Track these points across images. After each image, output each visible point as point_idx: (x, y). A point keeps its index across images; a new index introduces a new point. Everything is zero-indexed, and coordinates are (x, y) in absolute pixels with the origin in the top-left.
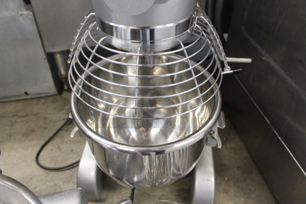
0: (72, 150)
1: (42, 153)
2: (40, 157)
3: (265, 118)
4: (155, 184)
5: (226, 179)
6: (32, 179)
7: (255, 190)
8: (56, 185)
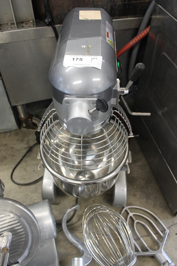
0: (34, 171)
1: (14, 174)
2: (13, 177)
4: (91, 195)
5: (135, 187)
6: (10, 191)
7: (153, 194)
8: (27, 195)
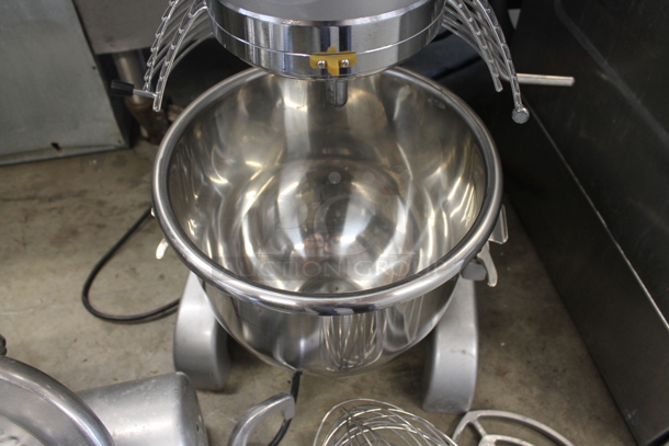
0: (162, 277)
1: (95, 284)
2: (92, 293)
3: (598, 213)
4: (347, 364)
5: (503, 344)
6: (75, 340)
7: (564, 371)
8: (128, 354)
